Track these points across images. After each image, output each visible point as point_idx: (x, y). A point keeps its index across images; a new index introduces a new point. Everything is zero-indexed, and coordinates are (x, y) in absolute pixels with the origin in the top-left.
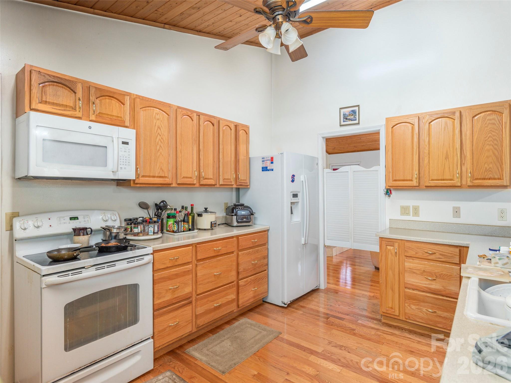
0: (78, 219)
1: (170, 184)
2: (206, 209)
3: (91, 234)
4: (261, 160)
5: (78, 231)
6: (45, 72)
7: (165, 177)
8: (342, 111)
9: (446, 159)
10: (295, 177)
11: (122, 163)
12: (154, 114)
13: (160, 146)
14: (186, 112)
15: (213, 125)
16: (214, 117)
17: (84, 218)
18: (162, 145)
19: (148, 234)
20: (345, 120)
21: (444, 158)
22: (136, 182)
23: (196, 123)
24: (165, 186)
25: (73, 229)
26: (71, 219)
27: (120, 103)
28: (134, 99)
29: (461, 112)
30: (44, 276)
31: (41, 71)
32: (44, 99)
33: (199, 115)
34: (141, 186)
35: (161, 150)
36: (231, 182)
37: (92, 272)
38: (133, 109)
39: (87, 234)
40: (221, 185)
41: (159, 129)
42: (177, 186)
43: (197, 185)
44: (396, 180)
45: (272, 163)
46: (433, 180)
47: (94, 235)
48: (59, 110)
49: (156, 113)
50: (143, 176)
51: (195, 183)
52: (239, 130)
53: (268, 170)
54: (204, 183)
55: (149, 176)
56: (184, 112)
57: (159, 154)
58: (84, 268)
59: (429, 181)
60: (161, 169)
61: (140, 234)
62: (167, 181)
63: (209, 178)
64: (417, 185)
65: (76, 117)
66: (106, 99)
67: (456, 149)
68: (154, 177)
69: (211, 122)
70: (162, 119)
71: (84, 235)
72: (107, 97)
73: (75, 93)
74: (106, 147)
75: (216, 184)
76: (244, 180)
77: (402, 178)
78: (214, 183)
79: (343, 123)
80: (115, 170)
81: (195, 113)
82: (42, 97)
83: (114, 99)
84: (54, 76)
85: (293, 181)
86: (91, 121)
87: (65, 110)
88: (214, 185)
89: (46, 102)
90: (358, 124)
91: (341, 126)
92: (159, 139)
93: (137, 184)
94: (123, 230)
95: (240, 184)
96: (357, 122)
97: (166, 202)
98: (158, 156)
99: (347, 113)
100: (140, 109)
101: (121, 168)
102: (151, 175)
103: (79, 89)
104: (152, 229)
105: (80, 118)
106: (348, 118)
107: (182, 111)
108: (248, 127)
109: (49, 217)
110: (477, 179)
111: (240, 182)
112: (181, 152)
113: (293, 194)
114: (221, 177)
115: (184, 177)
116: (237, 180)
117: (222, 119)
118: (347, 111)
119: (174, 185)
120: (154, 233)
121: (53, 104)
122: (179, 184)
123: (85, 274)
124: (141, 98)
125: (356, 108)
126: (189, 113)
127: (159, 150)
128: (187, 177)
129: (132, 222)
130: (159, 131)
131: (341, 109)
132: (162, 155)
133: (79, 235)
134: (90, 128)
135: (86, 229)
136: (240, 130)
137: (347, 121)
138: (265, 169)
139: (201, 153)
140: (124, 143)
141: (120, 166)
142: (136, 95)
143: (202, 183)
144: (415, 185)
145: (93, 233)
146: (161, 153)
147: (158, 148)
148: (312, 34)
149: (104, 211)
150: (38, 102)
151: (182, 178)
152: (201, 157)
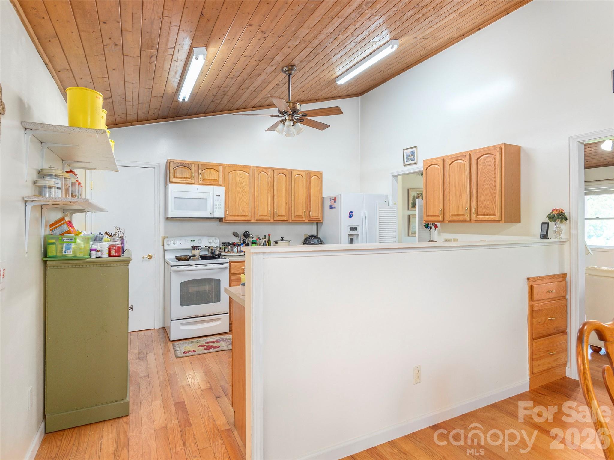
0: (195, 241)
1: (250, 220)
2: (282, 238)
3: (201, 250)
4: (329, 199)
5: (194, 248)
6: (177, 161)
7: (246, 216)
8: (405, 151)
9: (460, 196)
10: (353, 214)
11: (216, 208)
12: (238, 174)
13: (243, 195)
14: (262, 170)
15: (286, 175)
16: (287, 170)
17: (198, 241)
18: (244, 194)
19: (234, 253)
20: (407, 160)
21: (459, 196)
22: (226, 219)
23: (270, 176)
24: (248, 222)
25: (192, 247)
26: (191, 241)
27: (216, 171)
28: (225, 167)
29: (470, 155)
30: (172, 266)
31: (175, 161)
32: (176, 176)
33: (273, 170)
34: (230, 221)
35: (243, 198)
36: (303, 218)
37: (194, 267)
38: (224, 173)
39: (199, 250)
40: (293, 220)
41: (241, 184)
42: (255, 221)
43: (272, 221)
44: (428, 216)
45: (335, 202)
46: (452, 215)
47: (203, 251)
48: (183, 180)
49: (239, 174)
50: (231, 215)
51: (269, 219)
52: (310, 177)
53: (333, 208)
54: (277, 219)
55: (235, 215)
56: (261, 170)
57: (242, 200)
58: (190, 265)
59: (450, 216)
60: (243, 210)
61: (229, 252)
62: (248, 218)
63: (282, 215)
64: (442, 220)
65: (191, 183)
66: (208, 170)
67: (467, 187)
68: (238, 216)
69: (284, 174)
70: (243, 177)
71: (197, 250)
72: (208, 169)
73: (191, 170)
74: (207, 199)
75: (287, 219)
76: (316, 216)
77: (432, 214)
78: (286, 219)
79: (406, 163)
80: (211, 212)
81: (270, 169)
82: (175, 175)
83: (212, 169)
84: (180, 163)
85: (350, 217)
86: (200, 184)
87: (185, 180)
88: (287, 221)
89: (177, 178)
90: (416, 163)
91: (405, 165)
92: (242, 191)
93: (227, 220)
94: (218, 248)
95: (311, 219)
96: (415, 162)
97: (248, 232)
98: (241, 202)
99: (409, 154)
100: (229, 172)
101: (216, 211)
102: (236, 214)
103: (193, 167)
104: (236, 249)
105: (193, 183)
106: (409, 158)
107: (259, 169)
108: (321, 173)
109: (180, 239)
110: (480, 215)
111: (311, 218)
112: (258, 198)
113: (351, 228)
114: (292, 214)
115: (260, 215)
116: (309, 216)
117: (294, 170)
118: (408, 152)
119: (253, 221)
120: (238, 252)
121: (180, 178)
122: (256, 220)
123: (190, 268)
124: (230, 165)
125: (414, 149)
126: (265, 170)
127: (242, 198)
128: (263, 215)
129: (225, 244)
130: (242, 185)
131: (404, 150)
132: (244, 201)
133: (195, 250)
134: (198, 189)
135: (198, 247)
136: (312, 176)
137: (408, 161)
138: (331, 207)
139: (275, 197)
140: (217, 196)
141: (215, 210)
142: (227, 164)
143: (275, 219)
144: (440, 220)
145: (202, 250)
146: (243, 200)
147: (241, 196)
148: (385, 82)
149: (210, 237)
150: (173, 178)
151: (259, 216)
152: (275, 201)
